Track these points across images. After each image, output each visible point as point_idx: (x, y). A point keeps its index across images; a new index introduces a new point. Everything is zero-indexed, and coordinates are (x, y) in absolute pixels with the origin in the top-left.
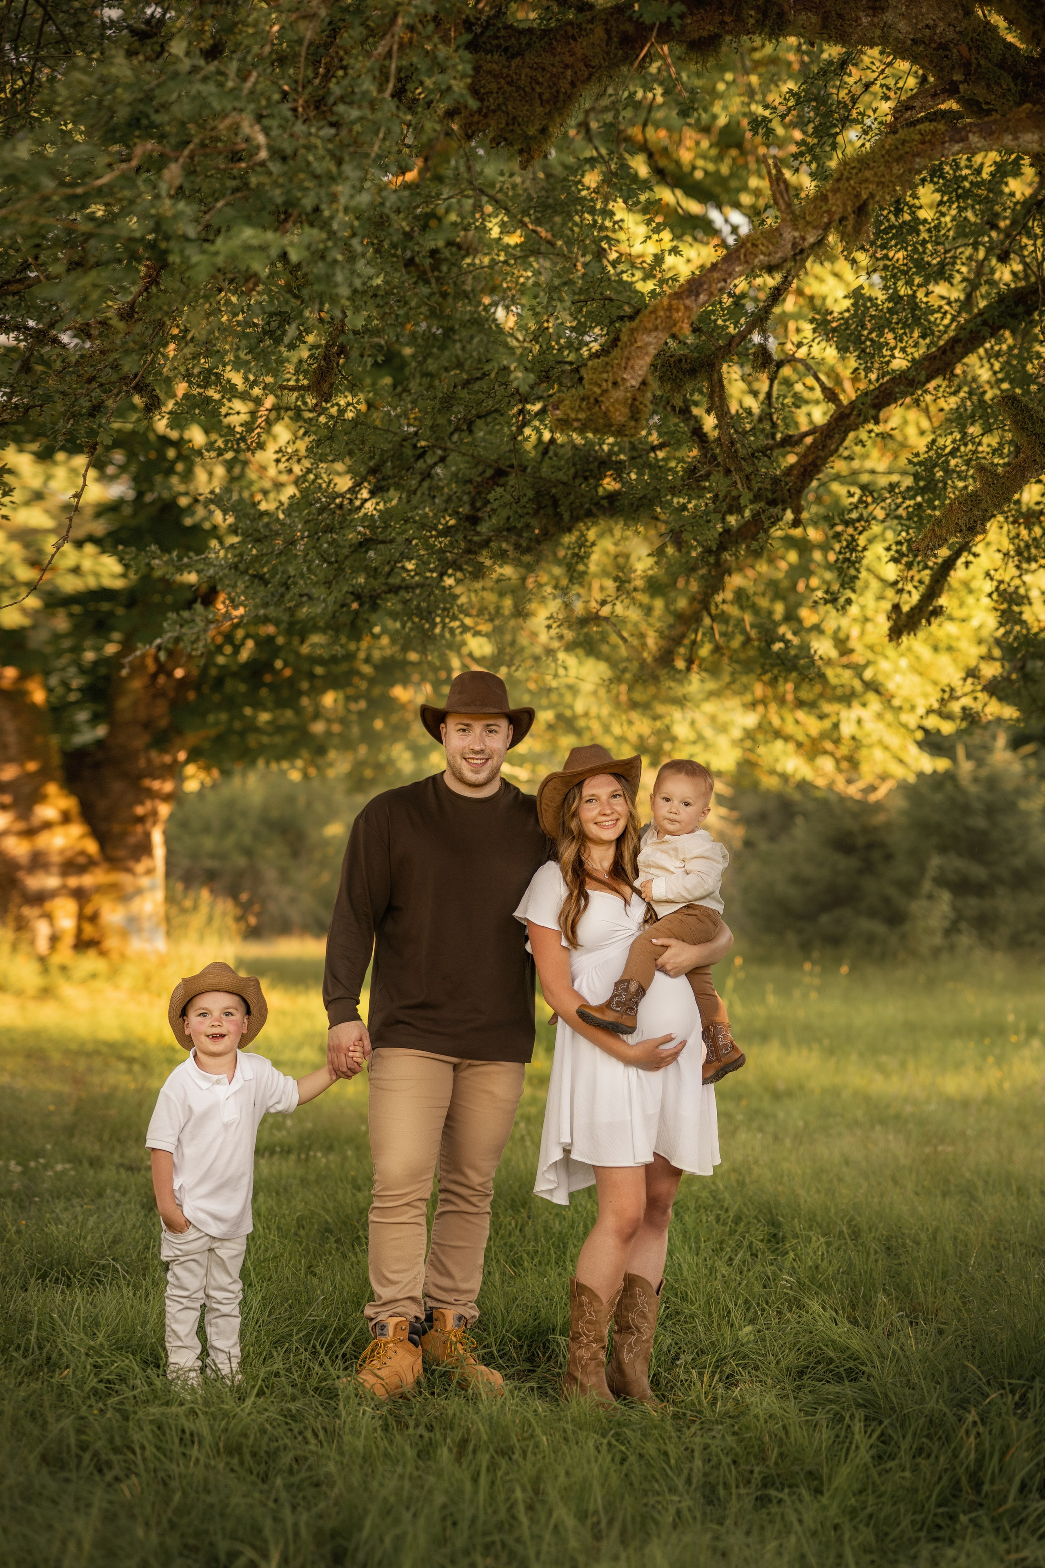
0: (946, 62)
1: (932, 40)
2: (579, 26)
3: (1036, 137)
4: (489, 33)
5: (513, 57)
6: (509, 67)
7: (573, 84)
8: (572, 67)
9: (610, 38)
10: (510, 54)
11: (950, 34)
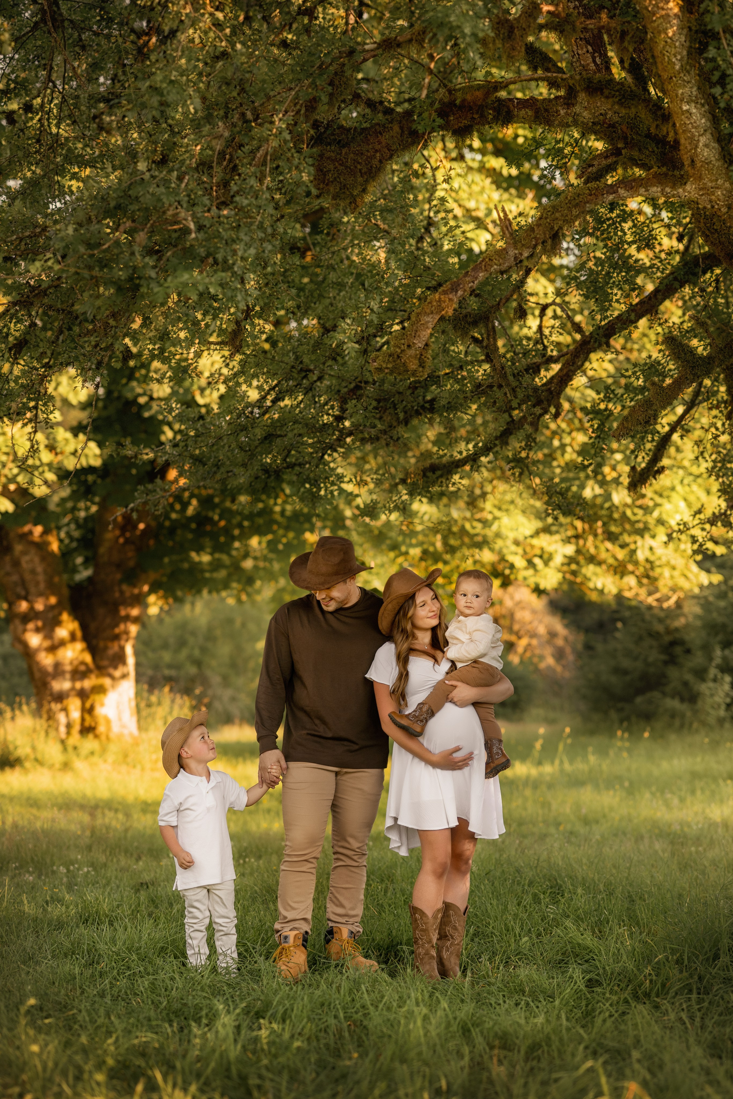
0: (614, 135)
1: (604, 123)
2: (384, 126)
3: (659, 189)
4: (329, 132)
5: (344, 146)
6: (341, 154)
7: (381, 161)
8: (380, 151)
9: (403, 132)
10: (342, 144)
11: (616, 119)
